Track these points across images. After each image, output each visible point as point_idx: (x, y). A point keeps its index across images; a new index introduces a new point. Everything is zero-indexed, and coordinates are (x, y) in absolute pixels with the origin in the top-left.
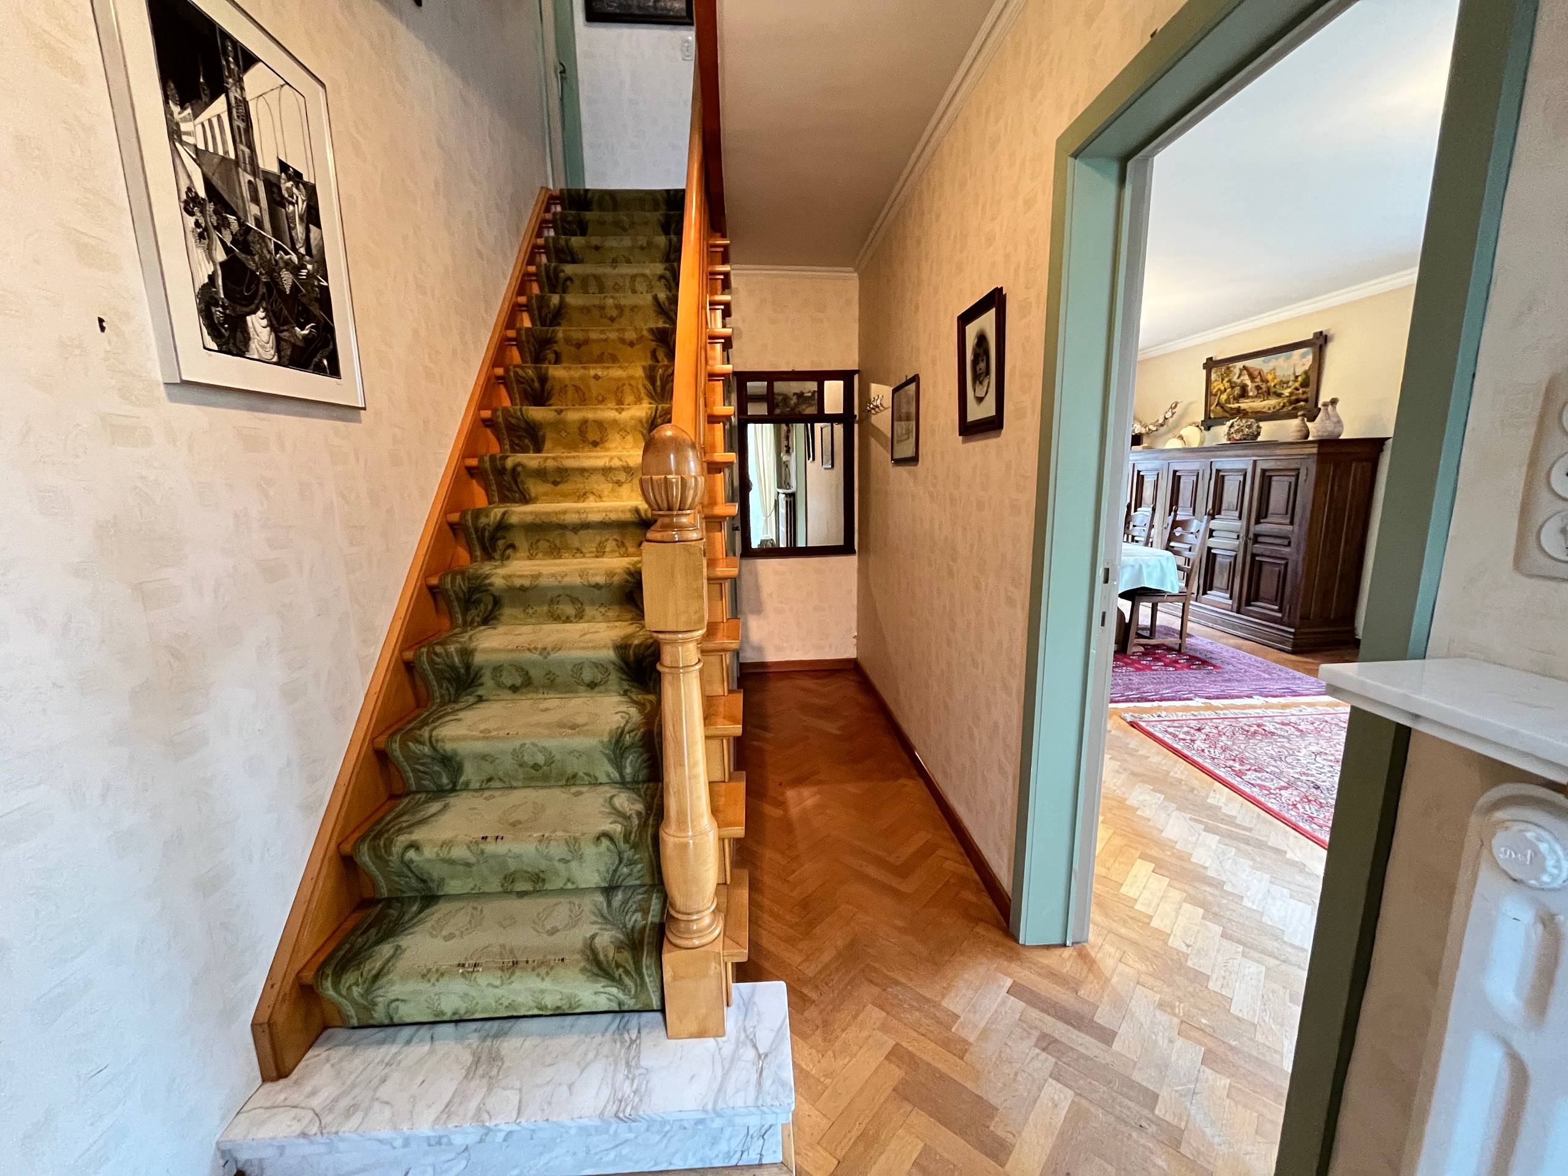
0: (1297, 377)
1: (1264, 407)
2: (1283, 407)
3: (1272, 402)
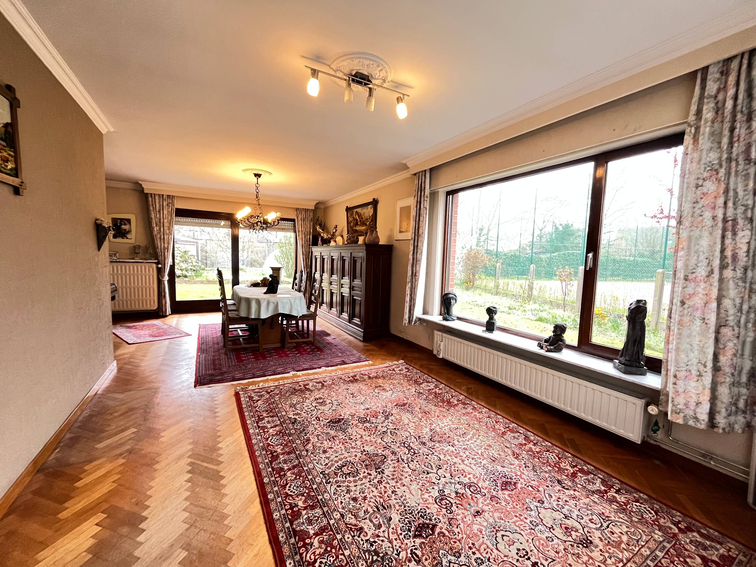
0: (370, 217)
1: (361, 230)
3: (363, 228)
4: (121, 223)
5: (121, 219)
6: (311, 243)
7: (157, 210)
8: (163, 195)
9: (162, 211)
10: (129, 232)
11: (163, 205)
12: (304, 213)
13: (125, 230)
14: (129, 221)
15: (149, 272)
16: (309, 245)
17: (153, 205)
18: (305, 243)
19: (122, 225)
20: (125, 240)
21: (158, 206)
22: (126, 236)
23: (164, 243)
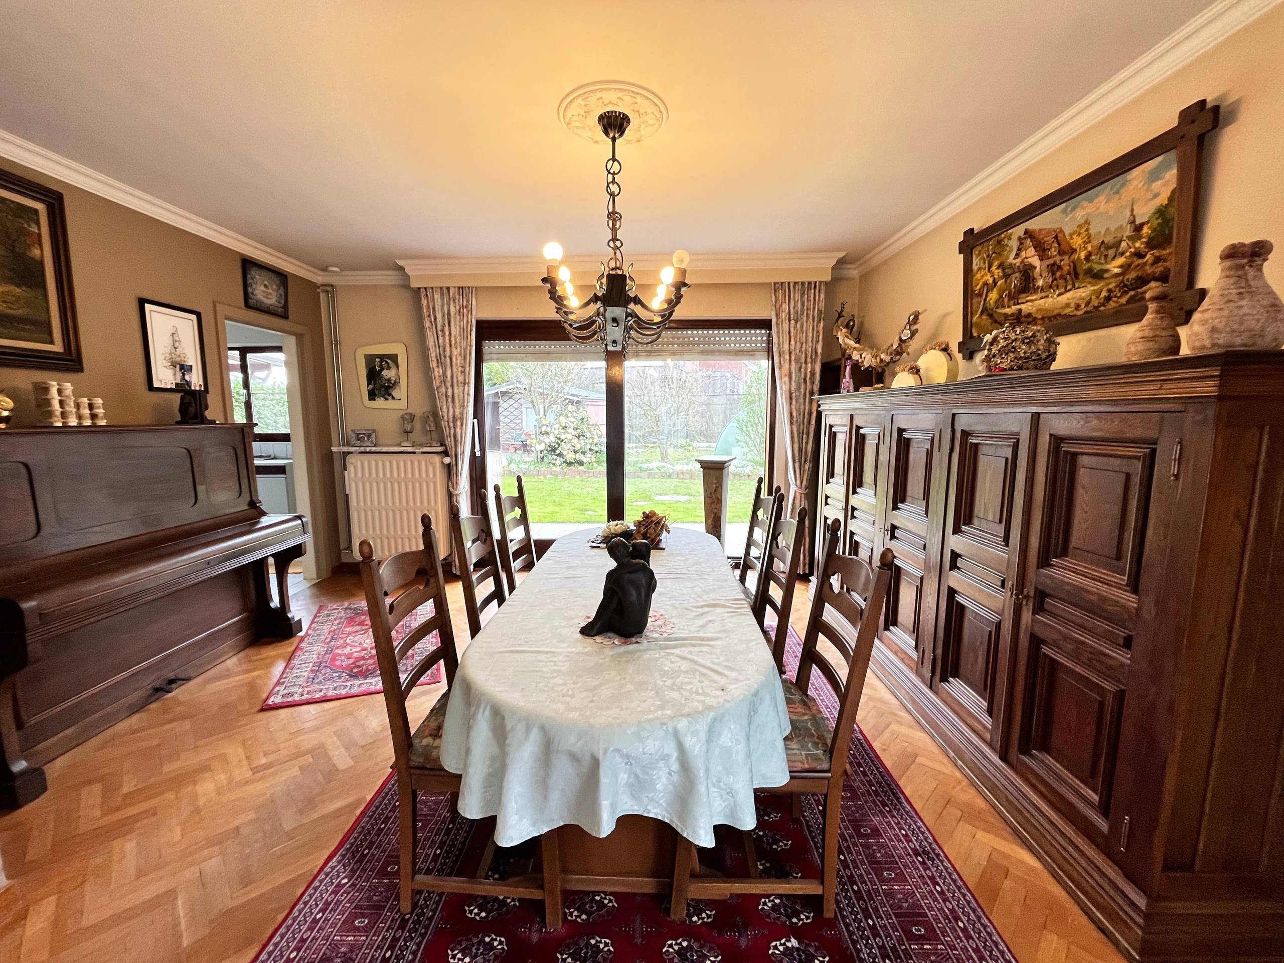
0: (1138, 228)
1: (1068, 305)
2: (1108, 299)
3: (1082, 293)
4: (381, 366)
5: (382, 357)
6: (816, 388)
7: (439, 328)
8: (448, 288)
9: (446, 328)
10: (396, 383)
11: (449, 314)
12: (798, 296)
13: (389, 380)
14: (394, 358)
15: (427, 471)
16: (812, 393)
17: (429, 316)
18: (799, 389)
19: (382, 369)
20: (390, 404)
21: (439, 317)
22: (390, 395)
23: (454, 407)
